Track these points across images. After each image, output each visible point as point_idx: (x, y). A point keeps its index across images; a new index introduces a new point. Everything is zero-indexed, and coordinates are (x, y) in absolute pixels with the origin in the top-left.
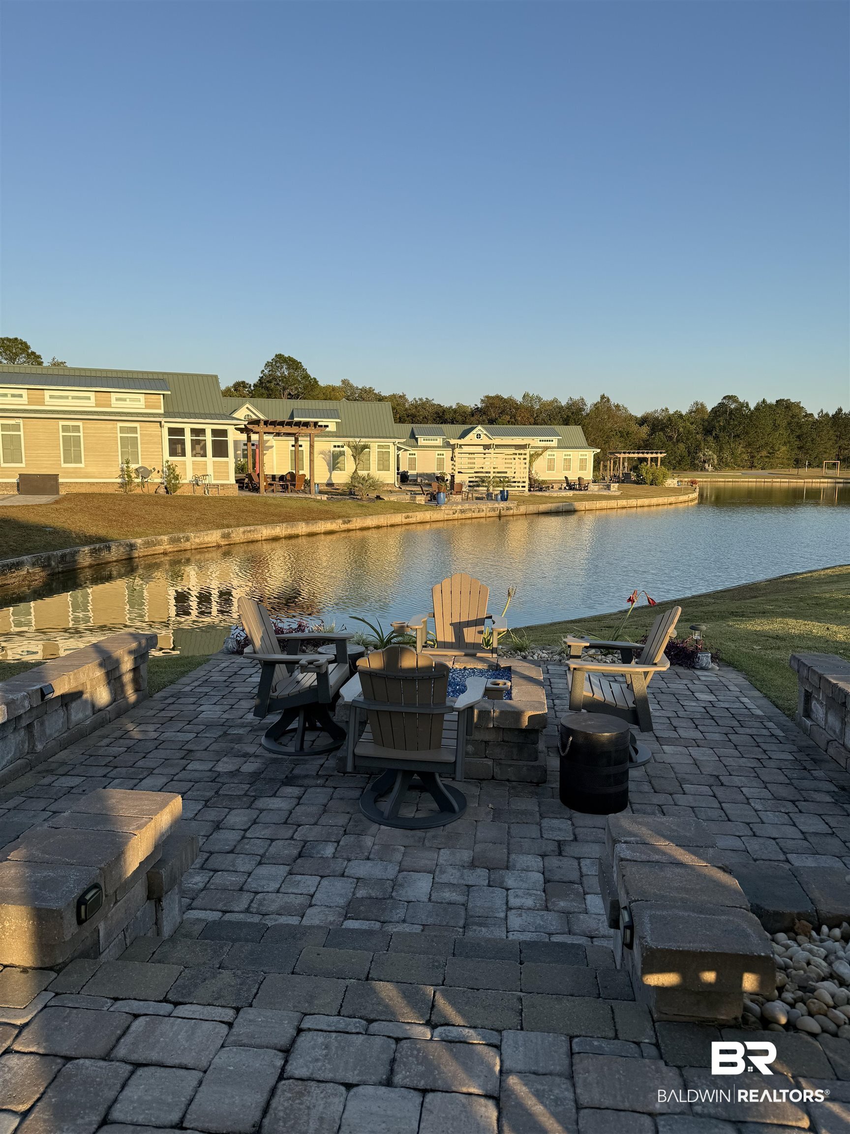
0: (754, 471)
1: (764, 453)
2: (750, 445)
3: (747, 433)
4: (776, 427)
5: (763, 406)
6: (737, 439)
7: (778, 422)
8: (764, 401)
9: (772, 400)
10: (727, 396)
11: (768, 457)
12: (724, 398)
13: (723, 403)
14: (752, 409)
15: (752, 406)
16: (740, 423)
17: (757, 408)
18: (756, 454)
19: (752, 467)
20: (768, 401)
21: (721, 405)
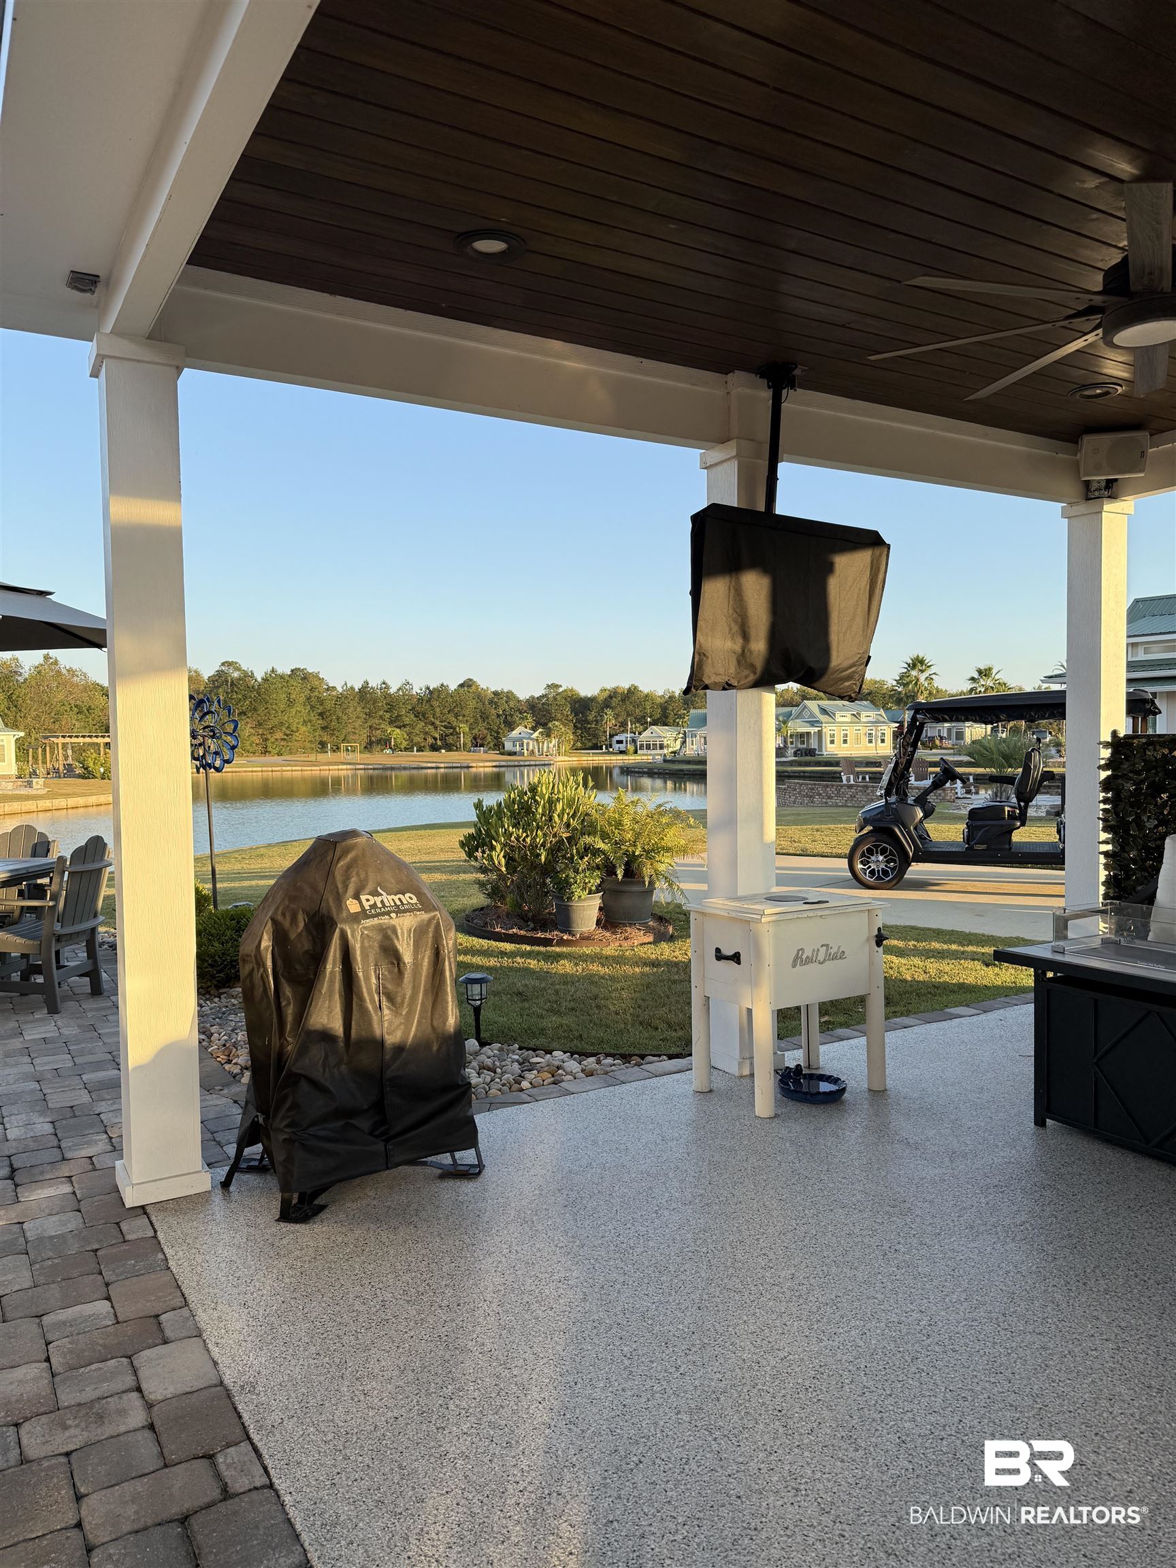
0: (268, 758)
1: (279, 735)
2: (260, 724)
3: (255, 710)
4: (291, 703)
5: (272, 678)
6: (243, 717)
7: (293, 696)
8: (273, 671)
9: (285, 669)
10: (226, 662)
11: (284, 739)
12: (223, 664)
13: (222, 671)
14: (259, 680)
15: (259, 676)
16: (245, 697)
17: (265, 680)
18: (269, 736)
19: (265, 752)
20: (280, 671)
21: (220, 674)
